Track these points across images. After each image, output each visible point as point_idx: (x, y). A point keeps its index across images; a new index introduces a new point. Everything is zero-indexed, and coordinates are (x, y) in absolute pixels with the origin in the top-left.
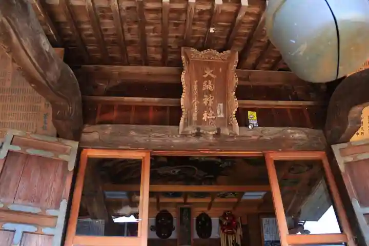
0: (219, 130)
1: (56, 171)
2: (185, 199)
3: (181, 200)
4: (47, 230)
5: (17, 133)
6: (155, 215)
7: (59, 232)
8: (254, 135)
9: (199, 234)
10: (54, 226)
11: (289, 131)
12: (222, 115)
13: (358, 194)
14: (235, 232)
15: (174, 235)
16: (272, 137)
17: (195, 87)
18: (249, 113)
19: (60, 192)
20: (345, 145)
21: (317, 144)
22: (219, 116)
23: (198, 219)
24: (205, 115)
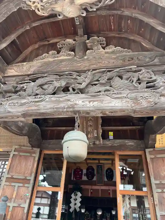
0: (94, 142)
1: (31, 162)
2: (99, 161)
3: (97, 162)
4: (26, 185)
5: (16, 147)
6: (86, 169)
7: (31, 186)
8: (110, 144)
9: (107, 179)
10: (29, 183)
11: (126, 141)
12: (96, 135)
13: (154, 175)
14: (125, 178)
15: (95, 179)
16: (118, 144)
17: (85, 124)
18: (110, 132)
19: (32, 169)
20: (151, 149)
21: (140, 147)
22: (95, 136)
23: (107, 171)
24: (89, 135)
